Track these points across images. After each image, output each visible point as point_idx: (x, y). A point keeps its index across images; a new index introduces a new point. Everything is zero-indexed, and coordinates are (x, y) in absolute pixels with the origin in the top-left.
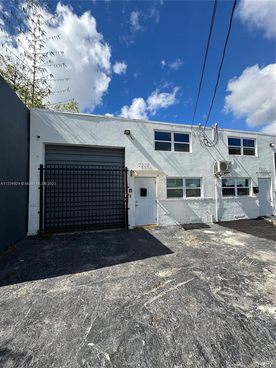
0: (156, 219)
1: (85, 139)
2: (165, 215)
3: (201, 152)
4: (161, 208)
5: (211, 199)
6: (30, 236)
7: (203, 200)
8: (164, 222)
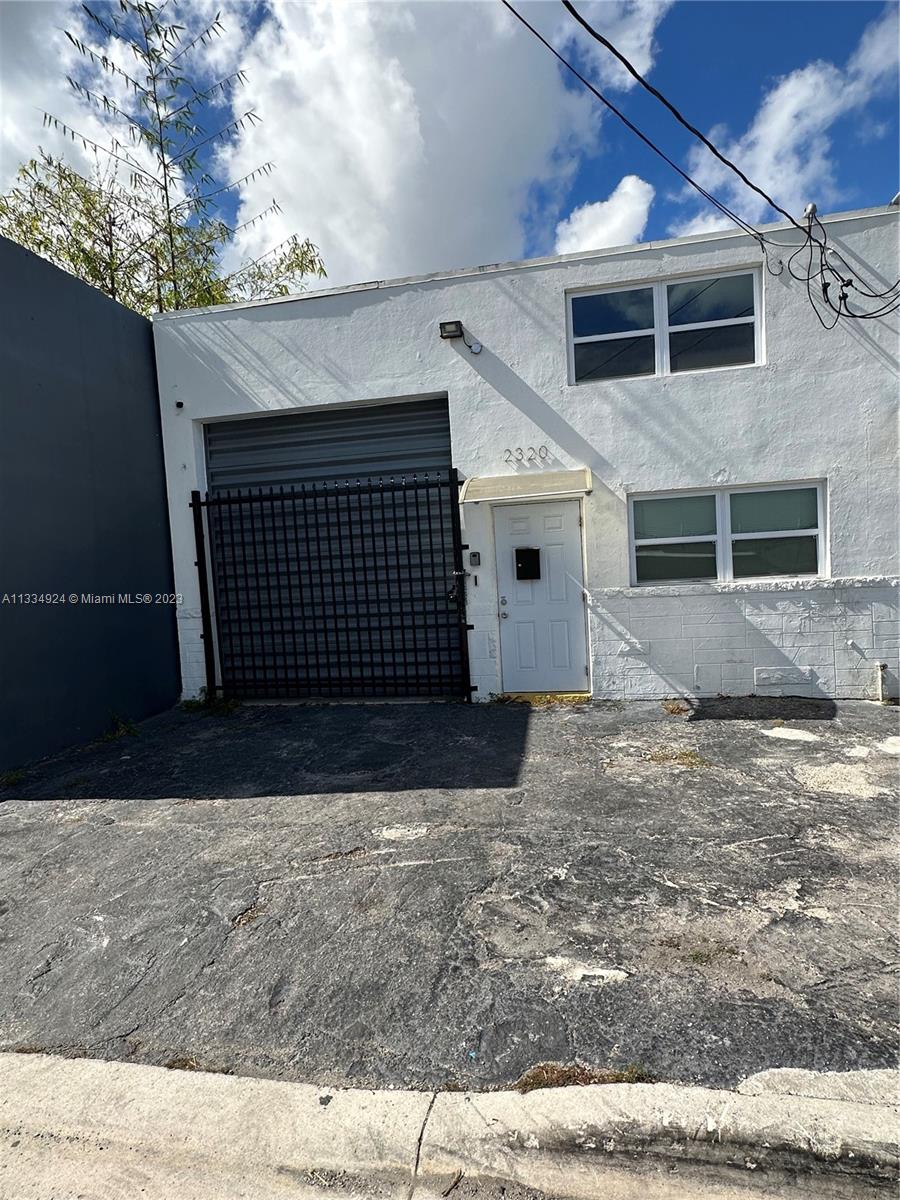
2: (623, 654)
4: (606, 627)
6: (188, 703)
7: (827, 588)
8: (620, 684)
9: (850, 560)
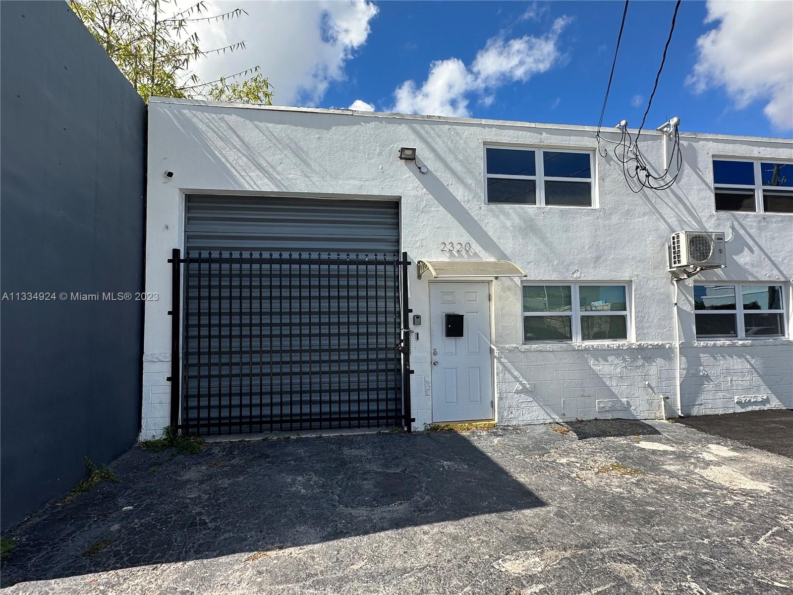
0: (492, 404)
1: (290, 176)
2: (517, 392)
3: (626, 207)
4: (506, 372)
5: (662, 347)
6: (147, 444)
7: (634, 349)
8: (515, 413)
9: (645, 331)
